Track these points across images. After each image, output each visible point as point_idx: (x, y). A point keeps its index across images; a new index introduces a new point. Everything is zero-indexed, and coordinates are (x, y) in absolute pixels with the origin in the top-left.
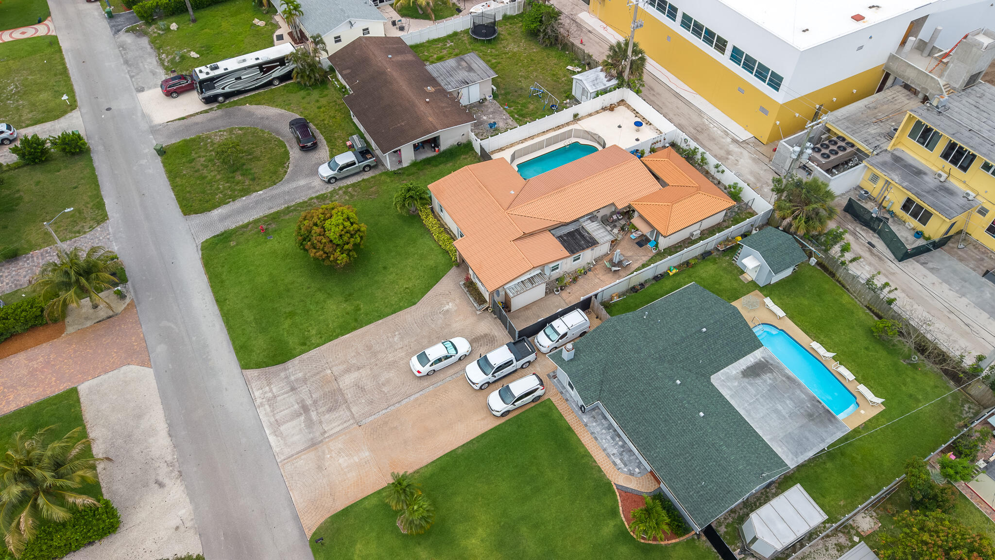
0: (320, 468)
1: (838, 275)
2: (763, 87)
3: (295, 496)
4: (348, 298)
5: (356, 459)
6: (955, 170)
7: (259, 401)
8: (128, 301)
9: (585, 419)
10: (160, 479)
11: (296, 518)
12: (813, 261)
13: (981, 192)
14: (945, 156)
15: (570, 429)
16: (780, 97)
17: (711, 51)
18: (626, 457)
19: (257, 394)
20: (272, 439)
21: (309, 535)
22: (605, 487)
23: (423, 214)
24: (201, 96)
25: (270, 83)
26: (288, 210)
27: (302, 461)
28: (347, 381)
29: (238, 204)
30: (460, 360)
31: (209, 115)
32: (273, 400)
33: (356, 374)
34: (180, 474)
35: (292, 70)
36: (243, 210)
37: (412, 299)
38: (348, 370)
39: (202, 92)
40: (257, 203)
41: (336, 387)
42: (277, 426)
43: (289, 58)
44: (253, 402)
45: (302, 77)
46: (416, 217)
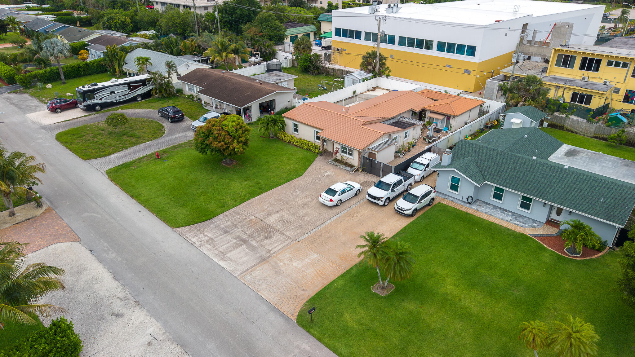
0: (278, 273)
1: (566, 126)
2: (464, 58)
3: (265, 295)
5: (308, 260)
6: (592, 74)
7: (197, 244)
8: (45, 207)
9: (474, 207)
10: (116, 311)
11: (275, 310)
12: (546, 124)
13: (612, 79)
14: (582, 68)
16: (476, 59)
17: (423, 51)
18: (521, 220)
19: (194, 240)
20: (222, 263)
21: (294, 318)
23: (281, 135)
24: (83, 104)
25: (134, 99)
26: (174, 147)
27: (259, 272)
28: (272, 220)
29: (130, 150)
30: (356, 195)
31: (90, 117)
32: (211, 241)
33: (278, 215)
34: (138, 303)
35: (151, 90)
36: (136, 152)
37: (298, 174)
38: (269, 214)
39: (84, 101)
40: (147, 148)
41: (264, 224)
42: (223, 255)
43: (149, 80)
44: (193, 244)
45: (160, 92)
46: (276, 138)
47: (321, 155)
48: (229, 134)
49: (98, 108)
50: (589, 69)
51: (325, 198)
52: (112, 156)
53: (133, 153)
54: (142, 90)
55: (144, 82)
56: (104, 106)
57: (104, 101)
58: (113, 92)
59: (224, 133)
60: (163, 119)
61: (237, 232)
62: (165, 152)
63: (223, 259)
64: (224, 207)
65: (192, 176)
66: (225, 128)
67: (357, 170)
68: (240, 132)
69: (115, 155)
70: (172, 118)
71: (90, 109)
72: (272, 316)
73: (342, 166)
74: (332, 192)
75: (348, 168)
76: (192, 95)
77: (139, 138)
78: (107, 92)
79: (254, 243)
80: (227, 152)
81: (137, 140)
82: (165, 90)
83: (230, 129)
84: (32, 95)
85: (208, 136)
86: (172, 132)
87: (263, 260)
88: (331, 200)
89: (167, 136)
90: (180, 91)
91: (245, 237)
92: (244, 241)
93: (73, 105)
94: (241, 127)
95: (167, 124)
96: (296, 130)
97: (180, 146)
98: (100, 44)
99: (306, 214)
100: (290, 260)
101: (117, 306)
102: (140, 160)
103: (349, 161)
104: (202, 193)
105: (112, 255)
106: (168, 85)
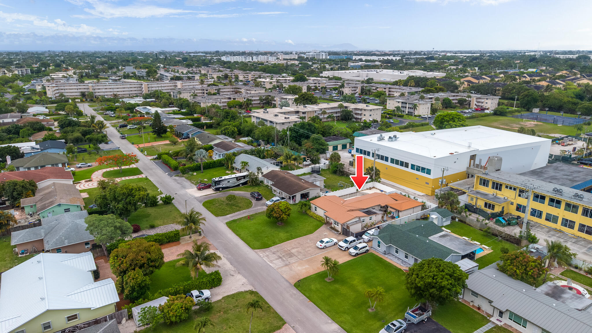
0: (291, 270)
1: (467, 222)
2: (425, 175)
3: (285, 276)
4: (287, 232)
5: (304, 267)
6: (498, 191)
7: (262, 256)
8: (202, 236)
9: (386, 256)
10: (232, 274)
11: (287, 281)
12: (457, 220)
13: (509, 196)
14: (493, 188)
15: (381, 258)
16: (431, 177)
17: (403, 168)
18: (404, 263)
19: (261, 255)
20: (270, 264)
21: (293, 285)
22: (399, 270)
23: (308, 212)
24: (214, 187)
25: (238, 185)
26: (256, 214)
27: (284, 269)
28: (293, 251)
29: (236, 213)
30: (334, 245)
31: (217, 194)
32: (267, 256)
33: (297, 249)
34: (239, 273)
35: (247, 181)
36: (239, 215)
37: (311, 232)
38: (293, 248)
39: (215, 186)
40: (244, 213)
41: (290, 252)
42: (271, 261)
43: (247, 176)
44: (260, 256)
45: (252, 182)
46: (305, 214)
47: (325, 224)
48: (281, 211)
49: (221, 189)
50: (497, 189)
51: (319, 244)
52: (228, 216)
53: (237, 215)
54: (242, 181)
55: (244, 177)
56: (223, 188)
57: (224, 186)
58: (229, 182)
59: (279, 210)
60: (252, 198)
61: (279, 254)
62: (252, 216)
63: (271, 263)
64: (275, 243)
65: (263, 229)
66: (280, 208)
67: (340, 234)
68: (287, 210)
69: (230, 215)
70: (257, 198)
71: (217, 189)
72: (285, 283)
73: (333, 231)
74: (322, 242)
75: (336, 232)
76: (268, 185)
77: (240, 207)
78: (226, 182)
79: (284, 259)
80: (279, 219)
81: (240, 209)
82: (255, 182)
83: (282, 208)
84: (187, 178)
85: (272, 211)
86: (255, 206)
87: (286, 265)
88: (321, 245)
89: (254, 208)
90: (262, 182)
91: (281, 256)
92: (281, 258)
93: (209, 187)
94: (287, 208)
95: (254, 201)
96: (316, 210)
97: (259, 213)
98: (220, 147)
99: (309, 250)
100: (297, 266)
101: (232, 273)
102: (241, 219)
103: (337, 229)
104: (266, 237)
105: (230, 257)
106: (256, 179)
